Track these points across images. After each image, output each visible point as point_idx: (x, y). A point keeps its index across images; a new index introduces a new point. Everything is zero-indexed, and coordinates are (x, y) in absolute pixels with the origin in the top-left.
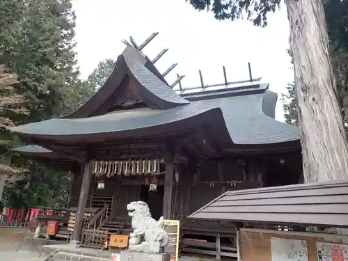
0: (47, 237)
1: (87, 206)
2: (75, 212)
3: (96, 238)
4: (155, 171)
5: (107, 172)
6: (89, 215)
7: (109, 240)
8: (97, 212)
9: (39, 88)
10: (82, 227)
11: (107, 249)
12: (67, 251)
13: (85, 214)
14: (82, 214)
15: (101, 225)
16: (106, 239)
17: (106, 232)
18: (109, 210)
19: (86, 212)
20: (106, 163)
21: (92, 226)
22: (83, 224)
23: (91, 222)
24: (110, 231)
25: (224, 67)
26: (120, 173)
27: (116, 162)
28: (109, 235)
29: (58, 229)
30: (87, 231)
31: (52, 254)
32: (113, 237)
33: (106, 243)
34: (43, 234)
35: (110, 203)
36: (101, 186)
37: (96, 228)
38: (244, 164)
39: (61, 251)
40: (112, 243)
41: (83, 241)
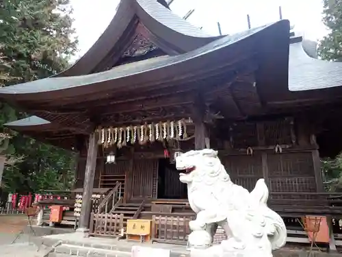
0: (51, 224)
1: (96, 186)
2: (81, 194)
3: (108, 224)
4: (180, 134)
5: (118, 141)
6: (98, 196)
7: (125, 225)
8: (108, 192)
9: (33, 56)
10: (91, 211)
11: (124, 237)
12: (73, 243)
13: (94, 196)
14: (89, 195)
15: (114, 207)
16: (122, 225)
17: (122, 216)
18: (122, 190)
19: (94, 193)
20: (116, 129)
21: (103, 210)
22: (92, 207)
23: (102, 205)
24: (125, 215)
25: (248, 15)
26: (134, 141)
27: (128, 128)
28: (125, 220)
29: (63, 214)
30: (97, 216)
31: (53, 247)
32: (131, 222)
33: (122, 230)
34: (46, 221)
35: (123, 182)
36: (111, 159)
37: (108, 212)
38: (292, 123)
39: (64, 243)
40: (130, 231)
41: (93, 228)
